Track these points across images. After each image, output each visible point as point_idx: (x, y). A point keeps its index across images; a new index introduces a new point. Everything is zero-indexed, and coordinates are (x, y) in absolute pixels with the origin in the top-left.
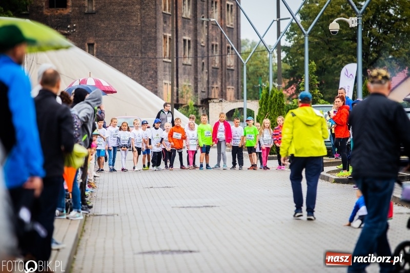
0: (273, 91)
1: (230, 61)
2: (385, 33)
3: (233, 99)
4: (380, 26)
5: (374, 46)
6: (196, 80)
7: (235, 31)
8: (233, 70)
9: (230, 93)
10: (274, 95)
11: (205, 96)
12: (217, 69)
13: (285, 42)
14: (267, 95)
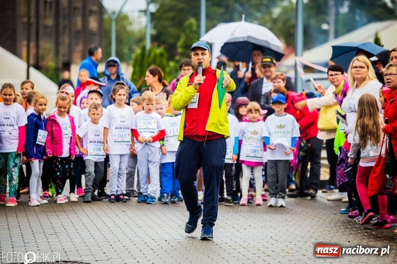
1: (93, 24)
6: (57, 44)
11: (66, 59)
12: (78, 32)
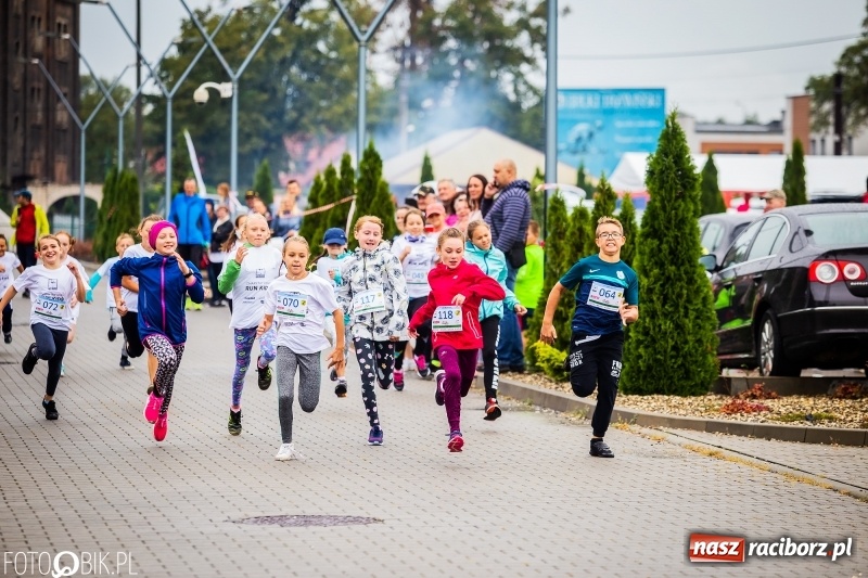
0: (123, 174)
1: (62, 117)
2: (311, 80)
3: (65, 178)
4: (303, 69)
5: (294, 100)
7: (70, 68)
8: (65, 131)
9: (61, 168)
10: (124, 180)
11: (18, 172)
12: (38, 128)
13: (151, 88)
14: (114, 179)
